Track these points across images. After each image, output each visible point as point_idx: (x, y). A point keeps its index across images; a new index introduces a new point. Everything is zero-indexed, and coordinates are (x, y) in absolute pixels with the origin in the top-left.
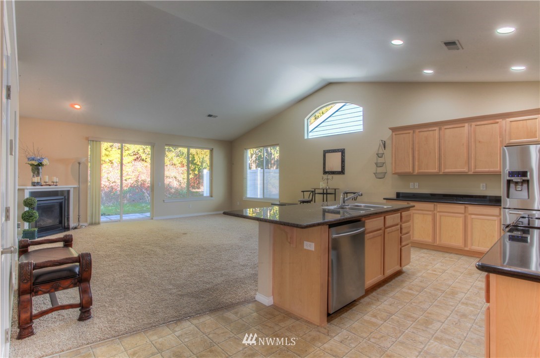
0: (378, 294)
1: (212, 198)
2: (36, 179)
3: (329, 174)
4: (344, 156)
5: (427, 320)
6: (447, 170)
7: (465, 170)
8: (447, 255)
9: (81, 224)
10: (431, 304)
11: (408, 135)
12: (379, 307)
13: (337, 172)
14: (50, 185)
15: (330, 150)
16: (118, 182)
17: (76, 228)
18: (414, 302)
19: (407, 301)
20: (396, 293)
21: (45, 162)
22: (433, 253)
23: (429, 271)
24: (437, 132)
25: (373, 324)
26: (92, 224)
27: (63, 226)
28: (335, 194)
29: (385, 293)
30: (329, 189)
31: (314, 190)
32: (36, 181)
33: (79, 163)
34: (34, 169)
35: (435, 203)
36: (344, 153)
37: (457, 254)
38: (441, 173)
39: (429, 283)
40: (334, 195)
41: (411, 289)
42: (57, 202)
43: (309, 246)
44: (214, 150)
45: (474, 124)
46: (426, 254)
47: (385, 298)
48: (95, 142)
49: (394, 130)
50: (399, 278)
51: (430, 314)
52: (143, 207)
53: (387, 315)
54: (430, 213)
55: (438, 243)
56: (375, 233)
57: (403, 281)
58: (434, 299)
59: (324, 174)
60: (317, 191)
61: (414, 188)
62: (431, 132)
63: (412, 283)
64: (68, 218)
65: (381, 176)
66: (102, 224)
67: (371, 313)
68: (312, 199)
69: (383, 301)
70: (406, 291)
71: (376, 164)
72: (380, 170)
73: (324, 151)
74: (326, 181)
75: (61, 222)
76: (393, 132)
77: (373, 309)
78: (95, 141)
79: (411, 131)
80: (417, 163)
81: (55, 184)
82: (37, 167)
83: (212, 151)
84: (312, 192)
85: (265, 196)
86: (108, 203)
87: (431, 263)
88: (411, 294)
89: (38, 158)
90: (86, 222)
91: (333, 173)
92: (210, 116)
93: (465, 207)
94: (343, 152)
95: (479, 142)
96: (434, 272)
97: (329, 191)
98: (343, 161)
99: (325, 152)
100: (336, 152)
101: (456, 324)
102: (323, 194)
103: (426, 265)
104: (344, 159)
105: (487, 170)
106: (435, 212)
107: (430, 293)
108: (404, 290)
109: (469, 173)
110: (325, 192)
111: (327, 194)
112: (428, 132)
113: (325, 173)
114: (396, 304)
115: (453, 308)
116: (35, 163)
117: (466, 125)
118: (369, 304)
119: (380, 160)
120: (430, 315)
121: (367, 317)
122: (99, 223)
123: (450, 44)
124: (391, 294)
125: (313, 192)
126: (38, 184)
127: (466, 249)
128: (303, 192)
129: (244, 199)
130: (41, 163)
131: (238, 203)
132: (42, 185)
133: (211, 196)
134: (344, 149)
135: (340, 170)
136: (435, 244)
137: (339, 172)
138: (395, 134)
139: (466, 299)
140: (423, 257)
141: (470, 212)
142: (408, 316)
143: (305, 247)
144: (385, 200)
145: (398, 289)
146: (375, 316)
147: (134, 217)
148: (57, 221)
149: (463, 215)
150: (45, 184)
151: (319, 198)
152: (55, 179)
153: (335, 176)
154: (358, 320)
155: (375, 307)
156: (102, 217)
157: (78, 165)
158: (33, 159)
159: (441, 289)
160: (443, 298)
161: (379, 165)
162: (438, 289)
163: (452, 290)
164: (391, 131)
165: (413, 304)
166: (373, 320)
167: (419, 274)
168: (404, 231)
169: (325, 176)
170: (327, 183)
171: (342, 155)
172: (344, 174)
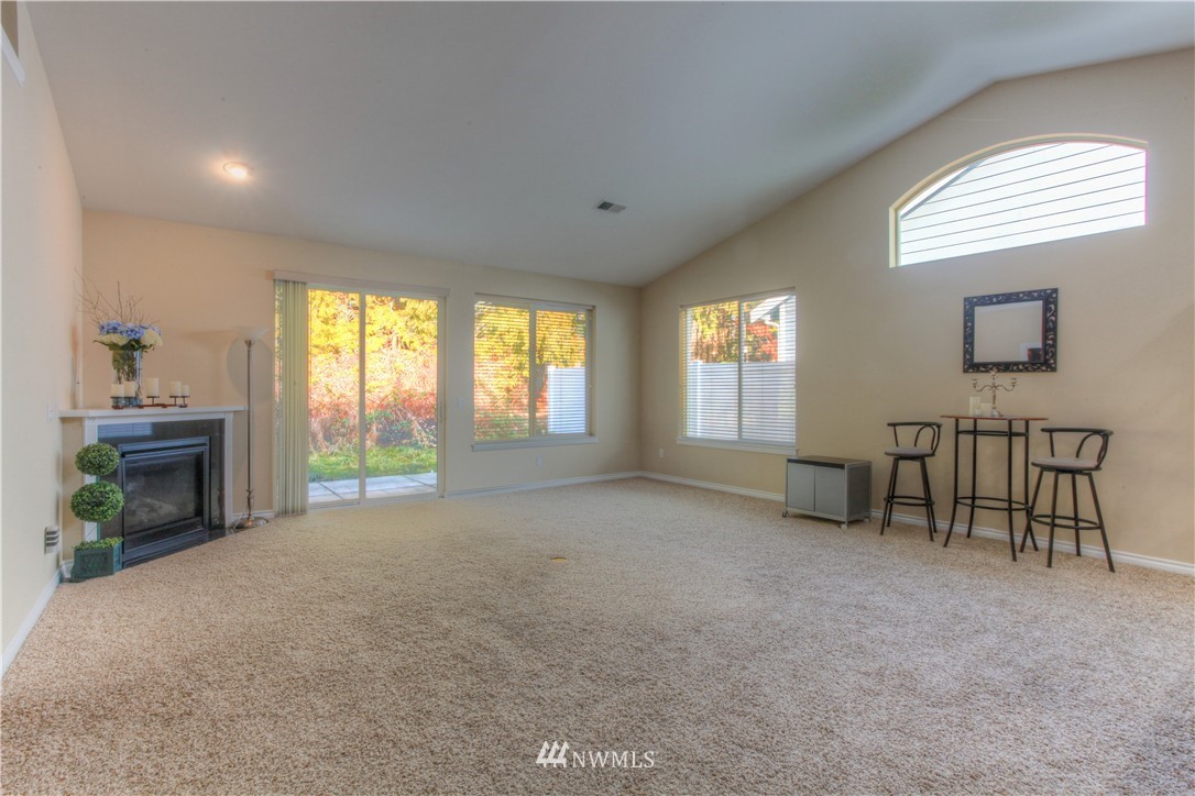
1: (595, 440)
2: (126, 389)
3: (988, 370)
4: (1055, 314)
9: (256, 513)
13: (1024, 363)
14: (164, 406)
15: (990, 297)
16: (353, 395)
17: (240, 527)
21: (148, 337)
26: (285, 513)
27: (207, 521)
28: (1027, 435)
32: (123, 395)
33: (249, 344)
34: (118, 358)
36: (1055, 302)
40: (1024, 438)
42: (187, 455)
44: (597, 308)
48: (291, 284)
52: (410, 457)
59: (967, 371)
64: (221, 500)
66: (310, 513)
68: (934, 449)
73: (965, 300)
74: (988, 393)
75: (199, 512)
78: (293, 285)
81: (180, 401)
82: (128, 353)
83: (591, 311)
85: (745, 435)
86: (327, 448)
89: (130, 325)
90: (270, 506)
91: (1006, 367)
92: (604, 206)
94: (1049, 298)
97: (982, 425)
98: (1050, 330)
99: (971, 305)
100: (1021, 300)
104: (1055, 322)
113: (972, 366)
116: (121, 340)
122: (303, 511)
126: (132, 402)
128: (894, 425)
129: (678, 442)
130: (138, 341)
131: (661, 450)
132: (141, 407)
133: (591, 434)
134: (1054, 291)
137: (1033, 363)
147: (392, 486)
148: (191, 508)
150: (150, 402)
152: (179, 388)
153: (1020, 377)
156: (312, 485)
157: (246, 347)
158: (115, 330)
170: (994, 397)
171: (1046, 309)
172: (1054, 370)
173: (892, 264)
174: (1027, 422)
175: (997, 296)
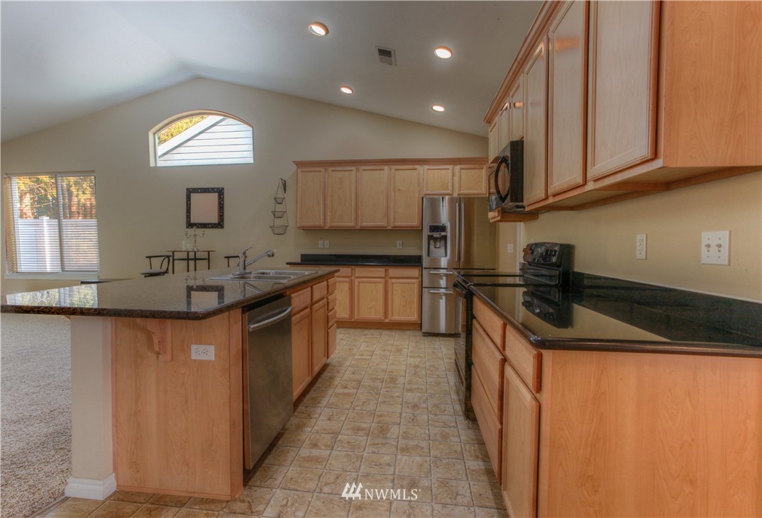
0: (306, 407)
3: (198, 227)
4: (223, 200)
5: (381, 427)
6: (365, 224)
7: (384, 224)
8: (366, 332)
10: (376, 402)
11: (318, 173)
12: (316, 428)
13: (211, 224)
15: (198, 189)
18: (357, 406)
19: (348, 406)
20: (329, 398)
22: (352, 331)
23: (356, 357)
24: (354, 173)
25: (318, 460)
28: (209, 260)
29: (316, 402)
30: (198, 251)
31: (171, 254)
35: (353, 267)
36: (223, 195)
37: (377, 329)
38: (357, 228)
39: (363, 373)
40: (207, 261)
41: (346, 387)
43: (204, 352)
45: (394, 167)
46: (344, 334)
47: (319, 411)
49: (300, 164)
50: (326, 374)
51: (381, 416)
53: (332, 438)
54: (347, 279)
55: (356, 318)
56: (302, 313)
57: (332, 378)
58: (376, 394)
59: (187, 227)
60: (177, 255)
61: (323, 247)
62: (347, 173)
63: (344, 378)
65: (281, 232)
67: (307, 442)
68: (168, 269)
69: (317, 416)
70: (341, 391)
71: (274, 213)
72: (278, 222)
73: (187, 189)
74: (192, 238)
76: (298, 167)
77: (308, 433)
79: (322, 169)
80: (329, 214)
84: (168, 257)
87: (355, 346)
88: (349, 395)
91: (204, 226)
93: (386, 270)
94: (220, 192)
95: (399, 190)
96: (362, 357)
97: (198, 255)
98: (221, 207)
99: (190, 192)
100: (209, 192)
101: (413, 420)
102: (188, 259)
103: (350, 349)
104: (223, 204)
105: (405, 224)
106: (353, 278)
107: (369, 386)
108: (339, 390)
109: (388, 228)
110: (192, 255)
111: (195, 259)
112: (343, 173)
113: (190, 225)
114: (336, 415)
115: (401, 399)
117: (386, 168)
118: (300, 427)
119: (279, 208)
120: (382, 418)
121: (304, 452)
123: (384, 53)
124: (324, 402)
125: (170, 258)
127: (387, 321)
128: (150, 257)
134: (223, 189)
135: (215, 220)
136: (353, 320)
137: (215, 224)
138: (302, 172)
139: (409, 384)
140: (342, 339)
141: (390, 276)
142: (358, 430)
143: (194, 356)
144: (289, 266)
145: (330, 392)
146: (315, 445)
149: (384, 280)
151: (180, 266)
153: (207, 231)
154: (292, 461)
155: (309, 429)
159: (379, 377)
160: (385, 390)
161: (277, 215)
162: (376, 379)
163: (390, 375)
164: (295, 166)
165: (357, 408)
166: (315, 452)
167: (347, 363)
168: (330, 307)
169: (191, 231)
170: (195, 241)
171: (220, 198)
172: (223, 227)
173: (152, 164)
174: (209, 252)
175: (200, 189)
